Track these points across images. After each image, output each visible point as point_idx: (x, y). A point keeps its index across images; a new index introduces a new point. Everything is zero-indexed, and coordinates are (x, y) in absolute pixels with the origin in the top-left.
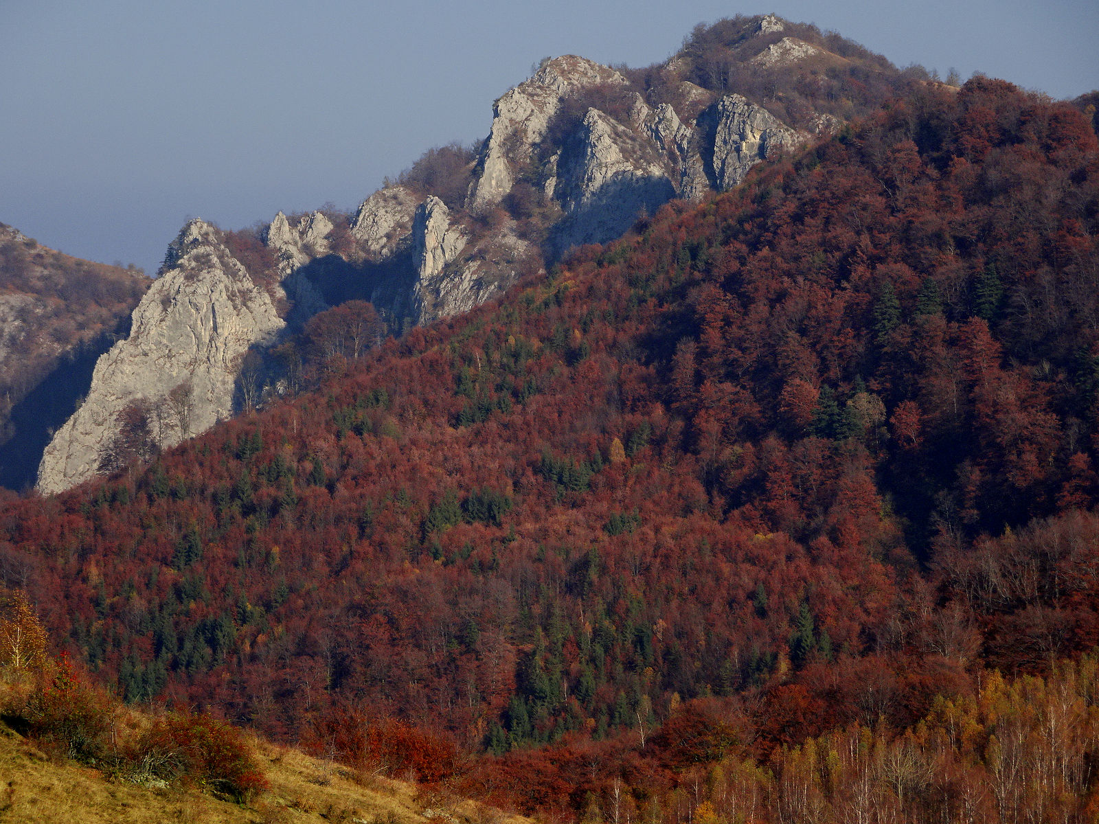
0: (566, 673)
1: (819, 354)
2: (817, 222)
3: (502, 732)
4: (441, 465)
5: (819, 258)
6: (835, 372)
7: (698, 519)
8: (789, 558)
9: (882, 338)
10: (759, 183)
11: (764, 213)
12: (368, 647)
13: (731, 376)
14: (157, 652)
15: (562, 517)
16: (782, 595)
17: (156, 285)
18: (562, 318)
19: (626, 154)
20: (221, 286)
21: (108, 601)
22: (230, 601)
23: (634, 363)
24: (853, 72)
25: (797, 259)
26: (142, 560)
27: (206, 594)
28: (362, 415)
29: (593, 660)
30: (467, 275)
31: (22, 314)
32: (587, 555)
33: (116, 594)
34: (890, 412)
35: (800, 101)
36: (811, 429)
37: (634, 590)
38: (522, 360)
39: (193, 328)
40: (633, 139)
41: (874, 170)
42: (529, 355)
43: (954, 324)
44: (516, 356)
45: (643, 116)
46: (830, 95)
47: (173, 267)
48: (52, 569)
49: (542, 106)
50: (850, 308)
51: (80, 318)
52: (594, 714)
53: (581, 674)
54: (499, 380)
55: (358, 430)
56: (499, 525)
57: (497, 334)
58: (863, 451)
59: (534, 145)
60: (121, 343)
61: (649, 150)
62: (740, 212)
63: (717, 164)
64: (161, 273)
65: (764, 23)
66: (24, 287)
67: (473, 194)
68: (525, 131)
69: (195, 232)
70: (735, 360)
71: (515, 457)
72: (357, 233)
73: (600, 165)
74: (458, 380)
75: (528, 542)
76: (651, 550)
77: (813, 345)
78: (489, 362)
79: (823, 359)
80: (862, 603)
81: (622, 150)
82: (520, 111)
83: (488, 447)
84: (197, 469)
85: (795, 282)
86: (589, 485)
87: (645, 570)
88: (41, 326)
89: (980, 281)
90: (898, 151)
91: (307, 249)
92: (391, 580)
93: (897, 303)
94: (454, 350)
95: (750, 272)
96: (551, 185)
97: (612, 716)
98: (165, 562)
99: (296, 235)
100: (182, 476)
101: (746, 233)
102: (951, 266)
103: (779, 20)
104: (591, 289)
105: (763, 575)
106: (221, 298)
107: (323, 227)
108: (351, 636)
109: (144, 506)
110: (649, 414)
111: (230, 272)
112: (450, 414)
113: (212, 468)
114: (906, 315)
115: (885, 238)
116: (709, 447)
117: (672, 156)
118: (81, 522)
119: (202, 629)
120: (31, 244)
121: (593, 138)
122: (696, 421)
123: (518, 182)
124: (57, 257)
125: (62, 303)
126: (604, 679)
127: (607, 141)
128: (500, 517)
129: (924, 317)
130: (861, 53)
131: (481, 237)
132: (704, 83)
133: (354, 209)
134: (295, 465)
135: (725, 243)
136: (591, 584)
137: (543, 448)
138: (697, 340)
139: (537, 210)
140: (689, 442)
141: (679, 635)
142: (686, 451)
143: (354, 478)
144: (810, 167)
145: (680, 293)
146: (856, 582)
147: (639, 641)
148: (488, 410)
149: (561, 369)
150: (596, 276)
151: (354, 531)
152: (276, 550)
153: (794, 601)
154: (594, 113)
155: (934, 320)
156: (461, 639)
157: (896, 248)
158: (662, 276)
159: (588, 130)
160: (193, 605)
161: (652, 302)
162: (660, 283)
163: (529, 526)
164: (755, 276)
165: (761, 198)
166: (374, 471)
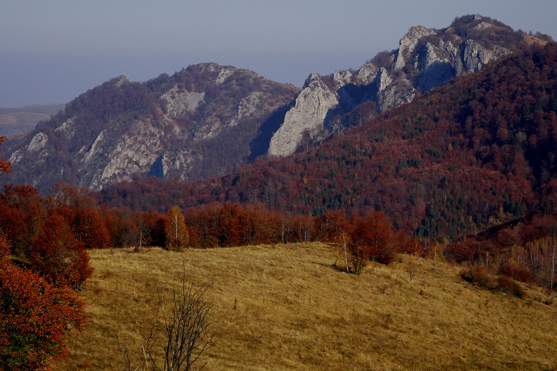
0: (440, 210)
1: (508, 121)
2: (506, 83)
3: (423, 226)
4: (401, 151)
5: (506, 93)
6: (512, 126)
7: (474, 167)
8: (501, 178)
9: (525, 116)
10: (487, 70)
11: (489, 80)
12: (385, 203)
13: (482, 126)
14: (324, 203)
15: (436, 166)
16: (499, 189)
17: (302, 92)
18: (432, 109)
19: (438, 56)
20: (321, 92)
21: (310, 189)
22: (344, 189)
23: (454, 122)
24: (502, 32)
25: (500, 93)
26: (318, 177)
27: (337, 187)
28: (377, 136)
29: (447, 206)
30: (392, 90)
31: (260, 98)
32: (444, 177)
33: (312, 186)
34: (528, 137)
35: (488, 41)
36: (506, 142)
37: (458, 187)
38: (422, 121)
39: (313, 104)
40: (440, 51)
41: (521, 68)
42: (424, 119)
43: (546, 113)
44: (420, 119)
45: (442, 45)
46: (497, 40)
47: (307, 86)
48: (294, 179)
49: (413, 41)
50: (516, 107)
51: (276, 99)
52: (448, 222)
53: (444, 210)
54: (415, 126)
55: (377, 140)
56: (418, 168)
57: (414, 113)
58: (521, 148)
59: (411, 53)
60: (293, 108)
61: (444, 54)
62: (482, 79)
63: (465, 59)
64: (304, 88)
65: (476, 17)
66: (260, 90)
67: (394, 67)
68: (409, 49)
69: (313, 76)
70: (483, 122)
71: (421, 148)
72: (359, 77)
73: (430, 59)
74: (404, 126)
75: (427, 173)
76: (462, 175)
77: (505, 118)
78: (413, 121)
79: (509, 122)
80: (522, 191)
81: (437, 54)
82: (407, 43)
83: (414, 146)
84: (332, 151)
85: (500, 100)
86: (443, 157)
87: (461, 182)
88: (265, 101)
89: (553, 101)
90: (528, 63)
91: (345, 81)
92: (390, 183)
93: (529, 106)
94: (402, 118)
95: (487, 97)
96: (416, 64)
97: (453, 222)
98: (325, 178)
99: (341, 77)
100: (328, 153)
101: (484, 85)
102: (544, 96)
103: (480, 16)
104: (440, 100)
105: (494, 183)
106: (321, 95)
107: (349, 75)
108: (380, 199)
109: (318, 162)
110: (459, 137)
111: (323, 88)
112: (402, 136)
113: (336, 151)
114: (532, 110)
115: (526, 88)
116: (476, 146)
117: (451, 56)
118: (300, 166)
119: (336, 196)
120: (262, 78)
121: (428, 51)
122: (472, 139)
123: (406, 63)
124: (270, 81)
125: (271, 95)
126: (450, 211)
127: (432, 52)
128: (418, 166)
129: (537, 111)
130: (503, 25)
131: (397, 79)
132: (459, 35)
133: (358, 69)
134: (360, 150)
135: (478, 88)
136: (446, 185)
137: (429, 146)
138: (472, 116)
139: (412, 71)
140: (471, 145)
141: (471, 200)
142: (470, 148)
143: (376, 154)
144: (502, 66)
145: (466, 102)
146: (520, 185)
147: (460, 202)
148: (413, 135)
149: (432, 123)
150: (442, 97)
151: (378, 169)
152: (356, 175)
153: (503, 191)
154: (429, 44)
155: (541, 112)
156: (410, 201)
157: (529, 91)
158: (461, 97)
159: (427, 49)
160: (333, 190)
161: (458, 105)
162: (460, 99)
163: (427, 168)
164: (488, 98)
165: (488, 75)
166: (382, 152)
